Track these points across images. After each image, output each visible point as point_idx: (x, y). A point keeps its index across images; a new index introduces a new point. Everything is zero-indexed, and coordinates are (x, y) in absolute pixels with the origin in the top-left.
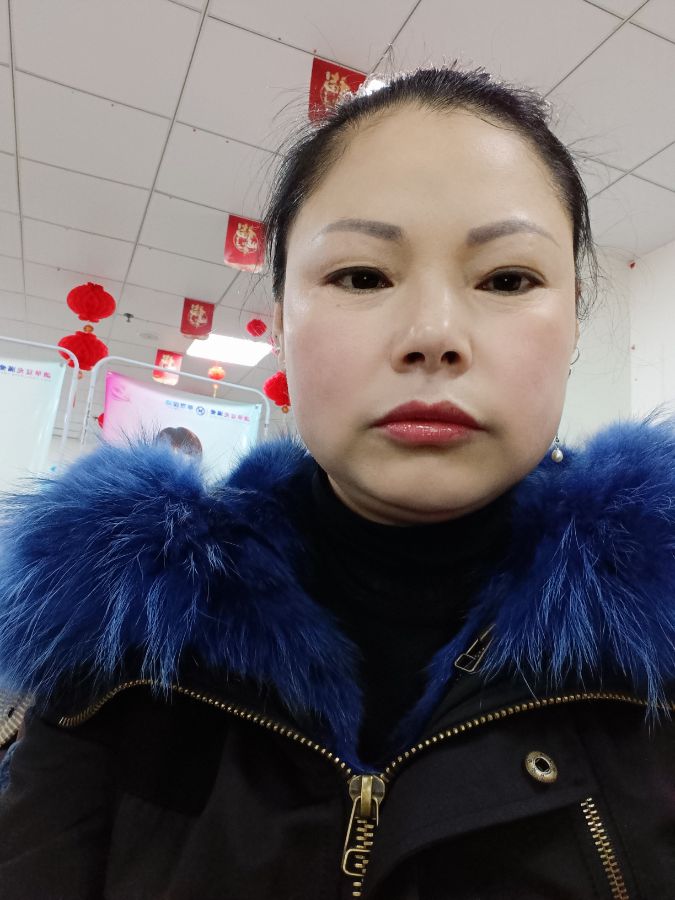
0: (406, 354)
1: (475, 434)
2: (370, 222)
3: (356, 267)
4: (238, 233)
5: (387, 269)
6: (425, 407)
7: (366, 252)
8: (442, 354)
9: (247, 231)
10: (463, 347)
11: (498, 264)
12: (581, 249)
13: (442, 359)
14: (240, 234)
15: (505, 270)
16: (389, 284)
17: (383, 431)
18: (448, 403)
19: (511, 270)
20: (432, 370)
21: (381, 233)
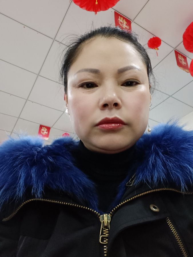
0: (103, 104)
1: (124, 126)
2: (90, 69)
3: (87, 82)
4: (42, 129)
5: (96, 82)
6: (110, 119)
7: (89, 77)
8: (113, 104)
9: (45, 129)
10: (119, 101)
11: (127, 78)
12: (150, 74)
13: (113, 105)
14: (42, 130)
15: (129, 80)
16: (97, 86)
17: (98, 127)
18: (116, 117)
19: (131, 80)
20: (111, 109)
21: (94, 72)
